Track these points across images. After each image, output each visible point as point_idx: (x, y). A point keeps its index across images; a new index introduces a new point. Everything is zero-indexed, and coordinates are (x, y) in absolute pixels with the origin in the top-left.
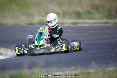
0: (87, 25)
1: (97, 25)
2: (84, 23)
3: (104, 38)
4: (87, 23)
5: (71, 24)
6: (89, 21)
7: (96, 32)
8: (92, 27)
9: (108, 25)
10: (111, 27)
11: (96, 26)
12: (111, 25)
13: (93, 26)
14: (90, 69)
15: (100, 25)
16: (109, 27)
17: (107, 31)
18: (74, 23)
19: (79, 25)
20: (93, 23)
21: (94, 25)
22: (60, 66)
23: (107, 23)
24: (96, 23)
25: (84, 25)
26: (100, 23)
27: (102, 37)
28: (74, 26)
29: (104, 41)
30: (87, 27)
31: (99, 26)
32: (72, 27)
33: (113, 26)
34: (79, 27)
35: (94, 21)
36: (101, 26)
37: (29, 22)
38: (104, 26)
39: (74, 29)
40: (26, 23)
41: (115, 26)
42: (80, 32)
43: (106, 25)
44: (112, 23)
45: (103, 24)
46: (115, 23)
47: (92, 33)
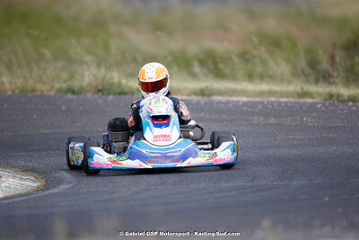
0: (245, 99)
1: (273, 99)
2: (234, 92)
3: (295, 142)
4: (244, 93)
5: (195, 93)
6: (250, 87)
7: (272, 120)
8: (260, 107)
9: (309, 100)
11: (272, 103)
12: (317, 100)
13: (262, 102)
17: (305, 119)
18: (202, 93)
19: (218, 98)
20: (261, 94)
21: (265, 100)
23: (304, 94)
24: (271, 93)
25: (234, 99)
26: (282, 95)
27: (291, 137)
29: (295, 152)
30: (245, 104)
31: (279, 103)
32: (199, 101)
33: (324, 105)
34: (219, 103)
35: (264, 87)
36: (286, 103)
37: (64, 86)
38: (295, 103)
39: (202, 110)
40: (57, 86)
41: (330, 105)
42: (222, 121)
43: (301, 100)
44: (321, 95)
45: (293, 96)
46: (331, 96)
47: (258, 124)
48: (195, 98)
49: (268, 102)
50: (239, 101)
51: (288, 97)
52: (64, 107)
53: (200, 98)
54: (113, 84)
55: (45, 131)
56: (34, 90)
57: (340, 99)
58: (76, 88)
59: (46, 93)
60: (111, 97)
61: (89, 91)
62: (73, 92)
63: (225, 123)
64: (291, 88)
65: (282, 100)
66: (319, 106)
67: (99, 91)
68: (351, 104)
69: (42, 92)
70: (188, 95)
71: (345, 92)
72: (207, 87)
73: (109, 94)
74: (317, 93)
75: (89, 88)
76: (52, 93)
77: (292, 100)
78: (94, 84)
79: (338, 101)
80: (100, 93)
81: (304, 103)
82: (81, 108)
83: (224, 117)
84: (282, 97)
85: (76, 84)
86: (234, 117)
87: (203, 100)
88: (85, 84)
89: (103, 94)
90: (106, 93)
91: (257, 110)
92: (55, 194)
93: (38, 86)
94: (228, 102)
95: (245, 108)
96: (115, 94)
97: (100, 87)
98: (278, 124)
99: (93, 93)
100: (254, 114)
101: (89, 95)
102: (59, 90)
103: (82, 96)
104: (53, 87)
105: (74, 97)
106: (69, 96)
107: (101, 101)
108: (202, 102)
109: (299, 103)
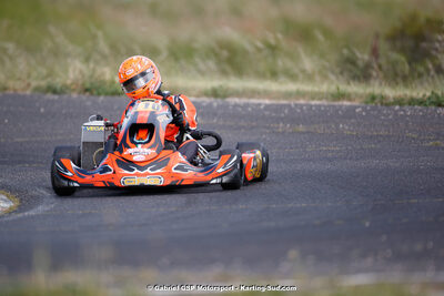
0: (267, 102)
1: (302, 102)
2: (254, 93)
3: (329, 155)
4: (267, 94)
5: (206, 94)
6: (273, 86)
7: (301, 128)
8: (286, 111)
9: (346, 103)
11: (301, 106)
12: (356, 103)
13: (289, 106)
16: (349, 113)
17: (341, 126)
18: (215, 93)
19: (234, 101)
20: (288, 95)
21: (292, 102)
23: (341, 96)
24: (300, 94)
25: (254, 101)
26: (313, 96)
30: (267, 107)
31: (310, 106)
32: (210, 105)
33: (364, 109)
34: (236, 105)
35: (291, 87)
36: (315, 106)
37: (43, 83)
38: (329, 106)
39: (215, 115)
40: (34, 84)
41: (373, 109)
42: (239, 128)
43: (336, 103)
44: (361, 97)
45: (327, 98)
46: (373, 98)
47: (283, 133)
48: (206, 100)
49: (296, 105)
50: (260, 104)
51: (320, 99)
52: (42, 110)
53: (212, 99)
54: (104, 82)
55: (19, 140)
56: (5, 89)
57: (384, 102)
58: (58, 87)
59: (20, 92)
60: (102, 98)
61: (74, 90)
62: (55, 92)
63: (243, 131)
64: (325, 88)
65: (313, 103)
66: (357, 110)
67: (86, 90)
68: (397, 107)
69: (15, 90)
70: (198, 96)
71: (390, 93)
72: (221, 86)
73: (99, 94)
74: (356, 94)
75: (73, 87)
76: (28, 92)
77: (325, 102)
78: (80, 82)
79: (382, 104)
80: (88, 94)
81: (341, 106)
82: (64, 112)
83: (242, 123)
84: (313, 99)
85: (58, 82)
86: (254, 124)
87: (216, 103)
88: (69, 82)
89: (92, 94)
90: (95, 92)
91: (283, 115)
92: (32, 217)
93: (11, 84)
94: (247, 105)
95: (267, 113)
96: (106, 94)
97: (88, 85)
98: (308, 132)
99: (79, 93)
100: (279, 120)
101: (75, 95)
102: (37, 89)
103: (65, 96)
104: (29, 85)
105: (56, 97)
106: (50, 96)
107: (89, 103)
108: (215, 105)
109: (334, 106)
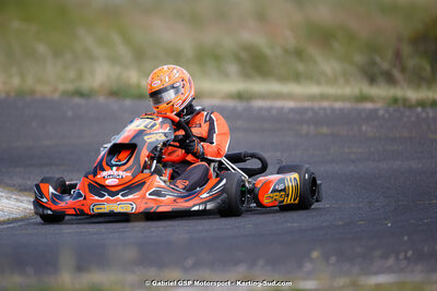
0: (290, 104)
1: (325, 104)
3: (353, 157)
4: (290, 97)
5: (231, 96)
6: (297, 89)
7: (325, 130)
8: (310, 114)
9: (369, 106)
10: (381, 112)
11: (325, 109)
12: (379, 105)
13: (313, 109)
14: (304, 279)
15: (338, 105)
16: (373, 115)
17: (364, 128)
18: (240, 96)
19: (258, 103)
20: (311, 98)
21: (316, 105)
22: (190, 262)
23: (363, 98)
24: (323, 97)
25: (279, 104)
26: (337, 98)
27: (347, 150)
28: (240, 105)
29: (352, 168)
30: (291, 110)
31: (333, 110)
32: (235, 109)
33: (387, 111)
34: (260, 109)
35: (314, 90)
36: (341, 110)
37: (71, 87)
38: (353, 109)
39: (240, 117)
40: (61, 87)
41: (395, 111)
42: (264, 130)
43: (360, 106)
44: (383, 99)
45: (350, 100)
46: (396, 100)
47: (307, 135)
48: (231, 104)
49: (321, 109)
50: (283, 108)
51: (343, 101)
52: (70, 113)
55: (48, 143)
56: (32, 93)
57: (407, 104)
59: (49, 96)
60: (128, 102)
62: (82, 95)
64: (347, 91)
67: (113, 94)
68: (419, 109)
71: (413, 95)
73: (125, 98)
74: (379, 97)
76: (56, 96)
77: (348, 105)
78: (107, 85)
79: (405, 106)
81: (364, 110)
83: (266, 125)
84: (337, 101)
85: (86, 85)
88: (96, 85)
91: (306, 118)
94: (272, 109)
95: (292, 116)
96: (133, 97)
97: (114, 89)
98: (332, 135)
99: (106, 97)
100: (302, 122)
101: (102, 99)
102: (65, 93)
104: (56, 89)
107: (116, 107)
